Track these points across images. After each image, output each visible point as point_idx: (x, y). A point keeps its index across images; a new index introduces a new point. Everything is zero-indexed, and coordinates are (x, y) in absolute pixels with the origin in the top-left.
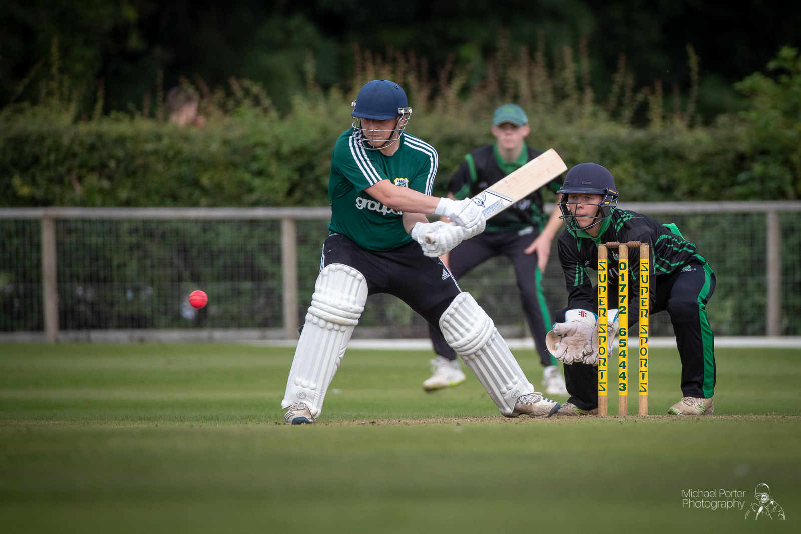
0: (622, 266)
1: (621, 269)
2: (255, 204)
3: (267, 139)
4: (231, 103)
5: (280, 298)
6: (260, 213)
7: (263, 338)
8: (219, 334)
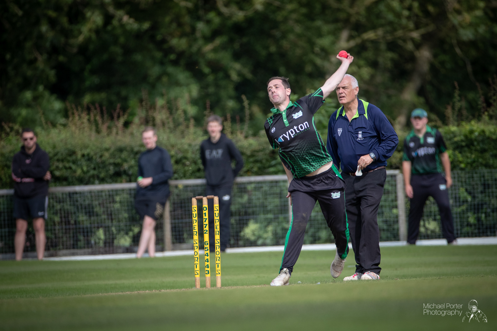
0: (205, 209)
1: (204, 210)
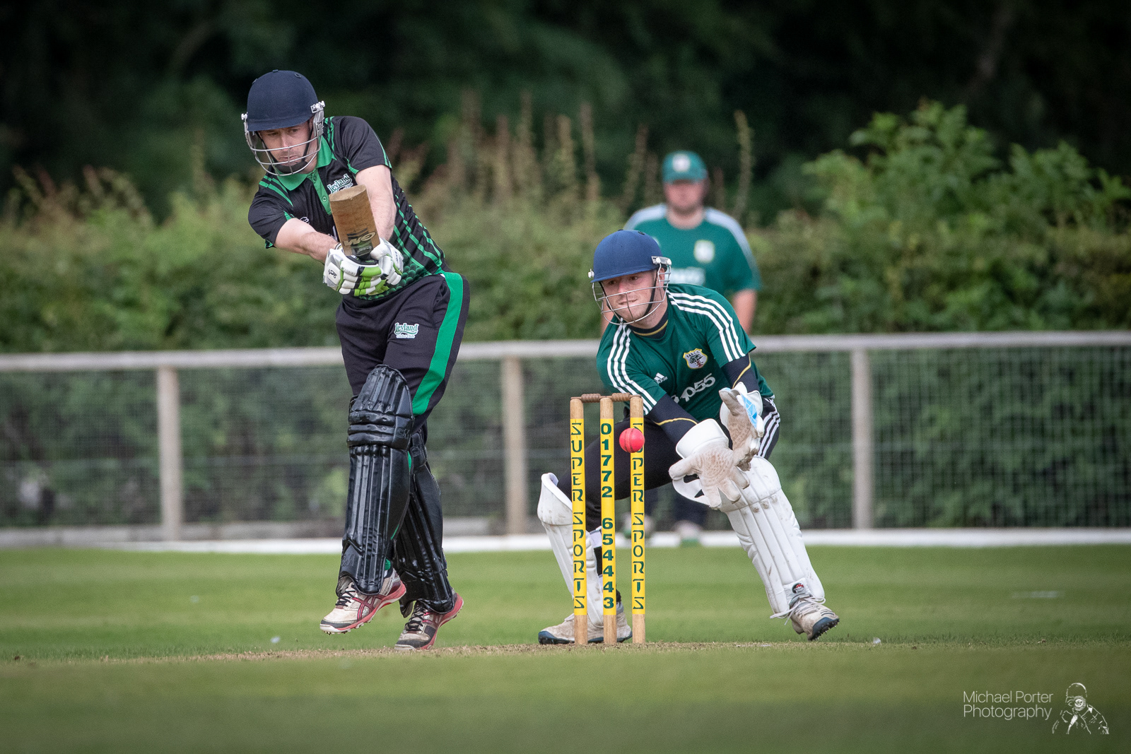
0: (605, 429)
1: (603, 433)
2: (120, 348)
3: (137, 254)
4: (85, 203)
5: (156, 482)
6: (128, 360)
7: (134, 539)
8: (71, 536)
